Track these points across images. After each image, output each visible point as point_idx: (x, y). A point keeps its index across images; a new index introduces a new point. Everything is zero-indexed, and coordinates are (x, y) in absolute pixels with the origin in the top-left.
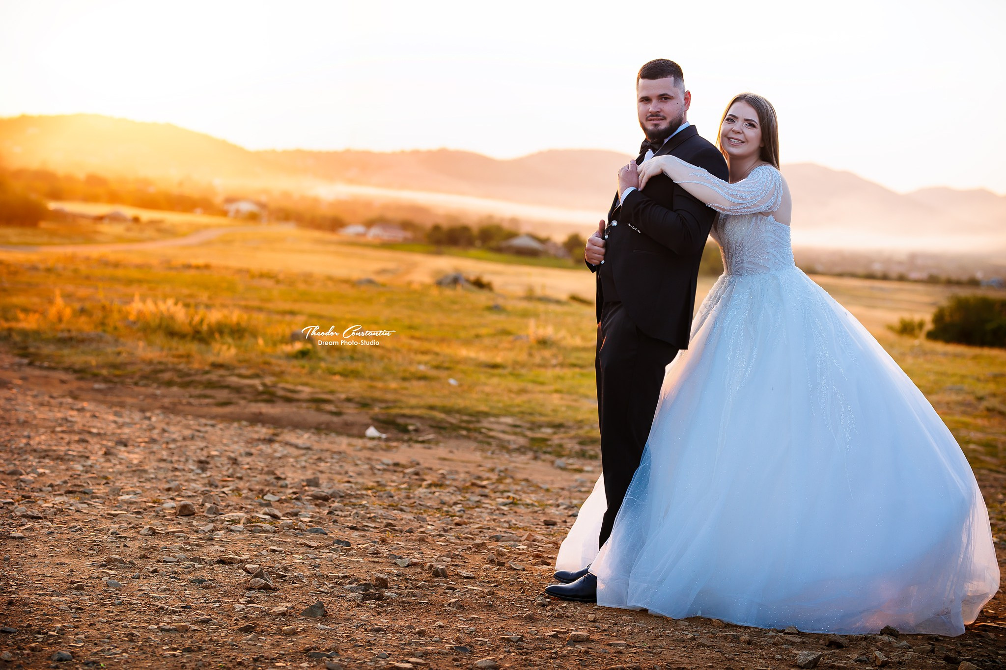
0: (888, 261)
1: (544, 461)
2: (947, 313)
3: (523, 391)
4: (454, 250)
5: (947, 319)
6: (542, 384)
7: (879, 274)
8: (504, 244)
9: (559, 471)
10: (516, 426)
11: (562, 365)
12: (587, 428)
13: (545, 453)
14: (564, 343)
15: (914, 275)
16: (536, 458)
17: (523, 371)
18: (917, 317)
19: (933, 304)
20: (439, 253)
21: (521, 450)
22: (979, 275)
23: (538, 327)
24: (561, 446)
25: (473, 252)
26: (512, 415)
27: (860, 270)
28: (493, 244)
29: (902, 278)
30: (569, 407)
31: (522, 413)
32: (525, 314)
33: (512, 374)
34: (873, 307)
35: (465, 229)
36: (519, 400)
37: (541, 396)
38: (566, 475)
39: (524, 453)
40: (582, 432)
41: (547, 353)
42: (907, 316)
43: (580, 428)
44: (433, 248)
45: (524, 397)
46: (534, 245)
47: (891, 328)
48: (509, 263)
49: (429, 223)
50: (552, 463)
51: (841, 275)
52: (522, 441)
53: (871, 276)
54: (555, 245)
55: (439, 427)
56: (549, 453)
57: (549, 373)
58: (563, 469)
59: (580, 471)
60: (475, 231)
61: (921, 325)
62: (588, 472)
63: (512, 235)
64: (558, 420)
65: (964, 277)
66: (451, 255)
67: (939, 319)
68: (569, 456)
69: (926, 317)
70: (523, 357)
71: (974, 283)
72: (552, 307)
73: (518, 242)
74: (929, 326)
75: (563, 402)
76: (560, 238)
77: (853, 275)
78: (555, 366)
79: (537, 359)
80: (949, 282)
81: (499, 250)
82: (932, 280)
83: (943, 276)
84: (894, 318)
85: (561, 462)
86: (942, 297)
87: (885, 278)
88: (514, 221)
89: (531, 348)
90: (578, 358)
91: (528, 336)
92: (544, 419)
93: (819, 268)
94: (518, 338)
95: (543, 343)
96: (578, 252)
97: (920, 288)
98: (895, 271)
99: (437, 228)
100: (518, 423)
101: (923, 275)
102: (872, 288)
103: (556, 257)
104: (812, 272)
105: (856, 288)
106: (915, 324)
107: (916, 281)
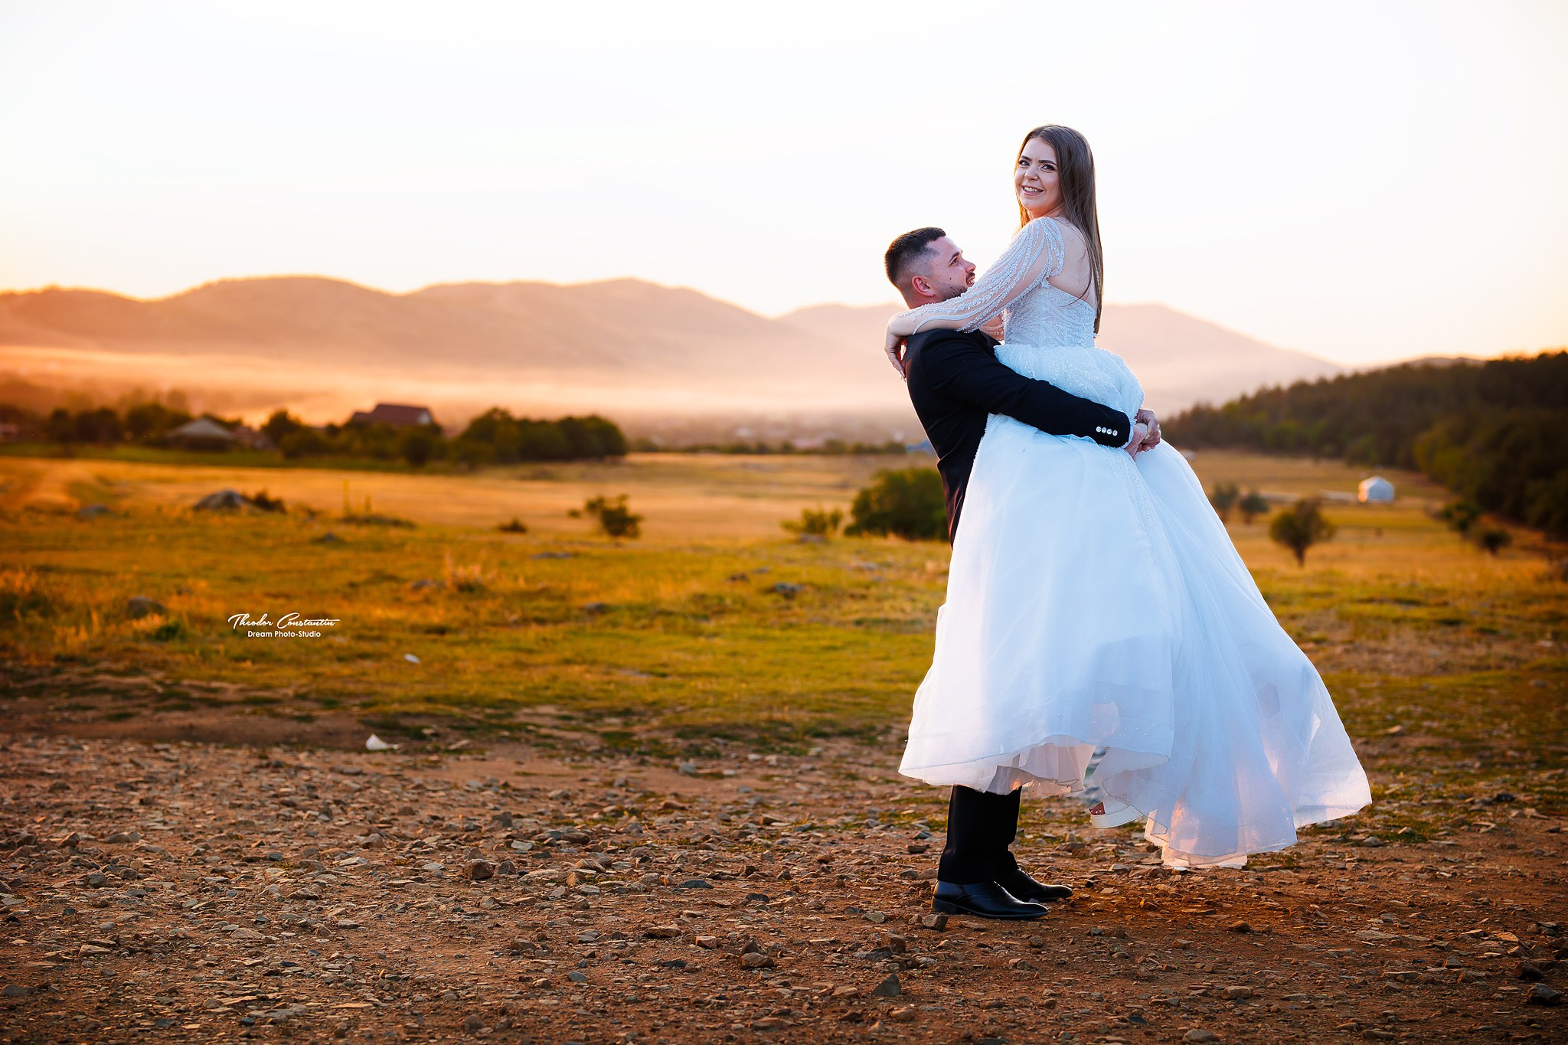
0: (757, 423)
2: (873, 497)
4: (90, 448)
5: (875, 508)
7: (752, 444)
8: (170, 434)
15: (802, 443)
18: (828, 507)
19: (850, 486)
20: (68, 456)
25: (122, 450)
28: (153, 435)
29: (787, 449)
34: (753, 496)
35: (106, 414)
42: (813, 507)
44: (57, 448)
46: (219, 432)
47: (788, 526)
48: (181, 463)
49: (46, 410)
51: (694, 450)
53: (740, 449)
54: (249, 429)
55: (465, 728)
60: (123, 413)
61: (835, 519)
65: (879, 442)
66: (88, 457)
67: (862, 507)
69: (843, 506)
71: (897, 449)
73: (190, 429)
74: (848, 520)
76: (257, 419)
77: (713, 449)
80: (862, 451)
81: (163, 444)
82: (833, 449)
83: (851, 442)
84: (794, 511)
86: (866, 477)
87: (762, 450)
88: (177, 396)
92: (596, 704)
93: (657, 441)
96: (287, 438)
97: (817, 461)
98: (774, 439)
99: (60, 415)
101: (817, 442)
102: (745, 466)
103: (254, 449)
104: (649, 448)
105: (720, 468)
106: (827, 518)
107: (809, 452)
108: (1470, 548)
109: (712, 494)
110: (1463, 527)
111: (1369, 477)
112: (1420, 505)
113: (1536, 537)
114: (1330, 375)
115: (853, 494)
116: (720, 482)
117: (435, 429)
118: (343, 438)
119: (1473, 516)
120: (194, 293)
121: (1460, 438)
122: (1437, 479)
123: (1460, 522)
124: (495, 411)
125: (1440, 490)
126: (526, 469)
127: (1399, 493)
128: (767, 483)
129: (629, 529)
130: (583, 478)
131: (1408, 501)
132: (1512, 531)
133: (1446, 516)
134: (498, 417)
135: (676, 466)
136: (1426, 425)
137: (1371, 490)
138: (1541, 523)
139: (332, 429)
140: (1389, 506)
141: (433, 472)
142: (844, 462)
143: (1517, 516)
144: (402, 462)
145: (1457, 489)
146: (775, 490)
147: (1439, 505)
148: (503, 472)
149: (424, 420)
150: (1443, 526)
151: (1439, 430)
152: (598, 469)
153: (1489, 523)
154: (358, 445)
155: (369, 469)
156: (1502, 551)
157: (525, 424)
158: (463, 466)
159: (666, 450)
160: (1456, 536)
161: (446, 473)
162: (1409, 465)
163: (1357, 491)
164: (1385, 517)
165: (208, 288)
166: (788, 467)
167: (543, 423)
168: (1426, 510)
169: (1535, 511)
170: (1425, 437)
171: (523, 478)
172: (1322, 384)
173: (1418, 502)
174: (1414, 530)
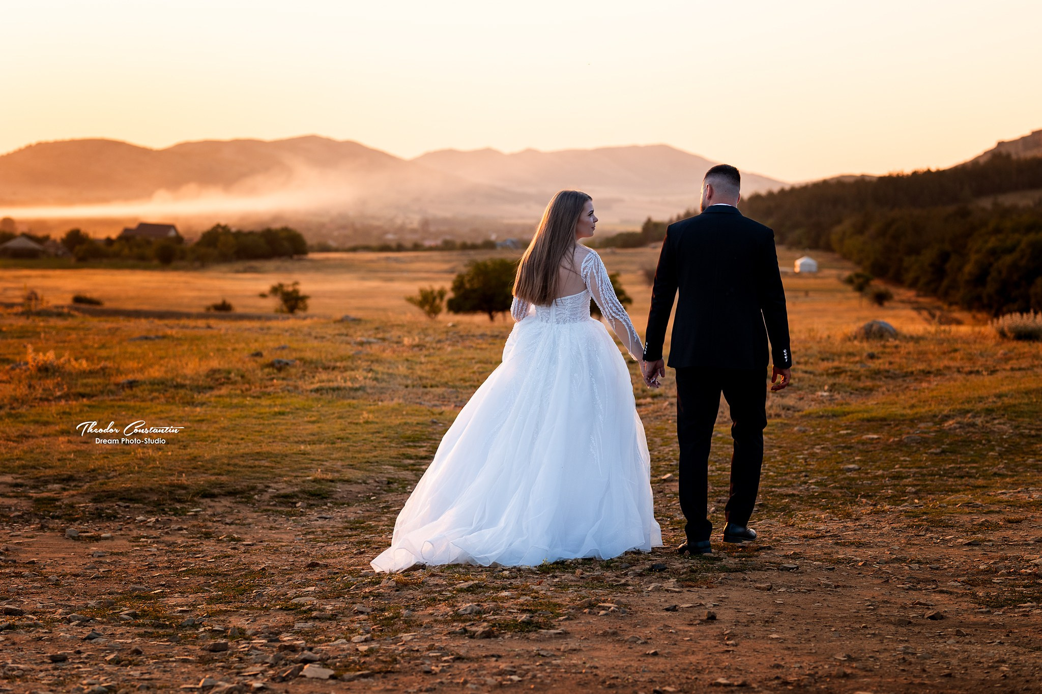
0: (401, 230)
1: (53, 530)
2: (466, 279)
3: (24, 436)
5: (467, 286)
6: (46, 423)
7: (394, 245)
9: (72, 543)
10: (17, 485)
11: (66, 397)
12: (101, 479)
13: (53, 517)
14: (68, 367)
15: (428, 243)
16: (42, 528)
17: (23, 410)
18: (437, 286)
19: (451, 271)
21: (24, 519)
22: (493, 237)
23: (36, 351)
24: (72, 506)
26: (12, 471)
27: (374, 243)
29: (417, 247)
30: (78, 453)
31: (24, 467)
32: (23, 334)
33: (9, 415)
34: (391, 280)
36: (19, 449)
37: (44, 441)
38: (80, 547)
39: (28, 522)
40: (95, 485)
41: (50, 383)
42: (426, 286)
43: (94, 479)
45: (25, 446)
46: (32, 245)
47: (410, 300)
48: (6, 267)
50: (63, 531)
51: (354, 249)
52: (25, 505)
53: (385, 248)
54: (55, 241)
56: (58, 517)
57: (54, 408)
58: (76, 539)
59: (97, 539)
61: (442, 294)
62: (106, 538)
63: (9, 237)
64: (66, 472)
65: (479, 241)
67: (458, 286)
68: (83, 520)
69: (445, 284)
70: (23, 390)
71: (489, 245)
72: (54, 322)
73: (12, 244)
74: (450, 295)
75: (72, 447)
76: (59, 234)
77: (368, 249)
78: (59, 398)
79: (39, 393)
80: (465, 247)
82: (448, 246)
83: (459, 241)
84: (414, 289)
85: (73, 529)
86: (460, 263)
87: (400, 248)
88: (8, 221)
89: (31, 377)
90: (86, 385)
91: (26, 363)
92: (49, 472)
93: (332, 243)
94: (15, 365)
95: (45, 370)
96: (80, 248)
97: (436, 255)
98: (409, 240)
100: (19, 481)
101: (439, 242)
102: (388, 259)
103: (56, 256)
104: (325, 249)
105: (372, 261)
106: (435, 294)
107: (431, 249)
108: (865, 302)
109: (364, 279)
110: (860, 288)
111: (802, 256)
112: (833, 275)
113: (910, 294)
114: (776, 189)
115: (454, 276)
116: (369, 271)
117: (179, 239)
118: (116, 247)
119: (867, 281)
120: (20, 152)
121: (860, 229)
122: (846, 257)
123: (859, 284)
124: (218, 226)
125: (848, 264)
126: (240, 265)
127: (820, 267)
128: (402, 271)
129: (301, 305)
130: (277, 270)
131: (827, 272)
132: (892, 290)
133: (850, 281)
134: (220, 230)
135: (341, 259)
136: (839, 222)
137: (802, 265)
138: (913, 285)
139: (109, 241)
140: (813, 275)
141: (176, 269)
142: (454, 255)
143: (898, 280)
144: (156, 262)
145: (859, 263)
146: (406, 275)
147: (847, 274)
148: (224, 267)
149: (172, 233)
150: (850, 288)
151: (847, 224)
152: (288, 264)
153: (878, 285)
154: (126, 251)
155: (133, 267)
156: (886, 304)
157: (239, 234)
158: (197, 264)
159: (336, 250)
160: (857, 294)
161: (185, 269)
162: (828, 248)
163: (793, 266)
164: (812, 282)
165: (29, 148)
166: (417, 259)
167: (251, 233)
168: (839, 277)
169: (910, 276)
170: (838, 229)
171: (238, 272)
172: (771, 195)
173: (834, 272)
174: (830, 291)
